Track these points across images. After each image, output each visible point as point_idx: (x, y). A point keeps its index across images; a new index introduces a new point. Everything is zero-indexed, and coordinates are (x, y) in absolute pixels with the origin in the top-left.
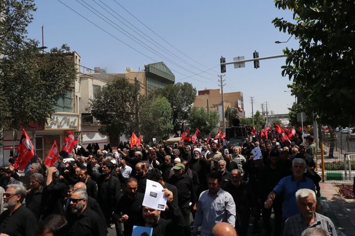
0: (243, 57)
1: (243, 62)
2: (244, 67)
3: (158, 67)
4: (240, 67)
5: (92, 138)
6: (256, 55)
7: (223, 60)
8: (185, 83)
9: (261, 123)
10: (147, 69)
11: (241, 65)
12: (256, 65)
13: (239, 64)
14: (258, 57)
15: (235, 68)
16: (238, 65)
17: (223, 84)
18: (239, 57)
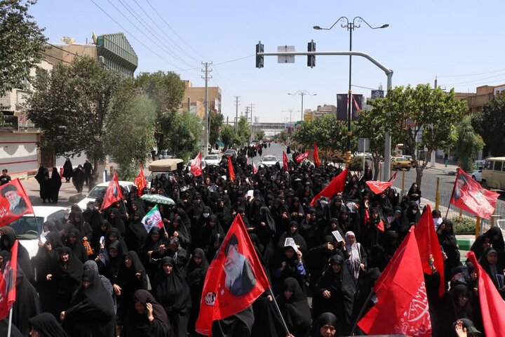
0: (293, 48)
1: (292, 55)
2: (294, 62)
3: (117, 41)
4: (286, 62)
5: (13, 153)
6: (311, 46)
7: (259, 48)
8: (170, 73)
9: (246, 134)
10: (100, 43)
11: (289, 58)
12: (311, 62)
13: (286, 56)
14: (314, 49)
15: (279, 62)
16: (284, 58)
17: (208, 76)
18: (286, 47)
